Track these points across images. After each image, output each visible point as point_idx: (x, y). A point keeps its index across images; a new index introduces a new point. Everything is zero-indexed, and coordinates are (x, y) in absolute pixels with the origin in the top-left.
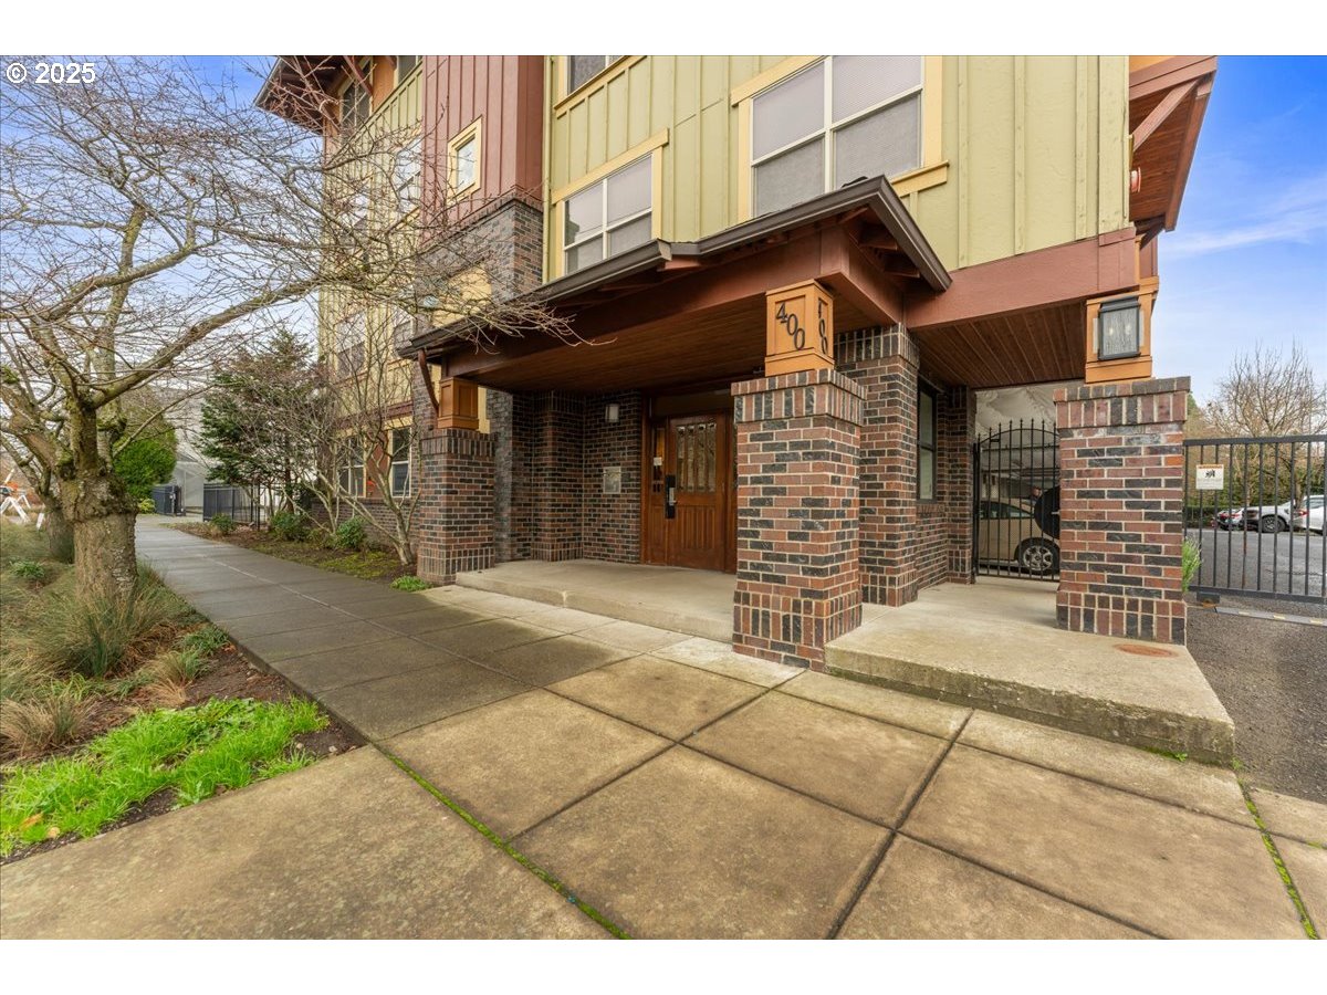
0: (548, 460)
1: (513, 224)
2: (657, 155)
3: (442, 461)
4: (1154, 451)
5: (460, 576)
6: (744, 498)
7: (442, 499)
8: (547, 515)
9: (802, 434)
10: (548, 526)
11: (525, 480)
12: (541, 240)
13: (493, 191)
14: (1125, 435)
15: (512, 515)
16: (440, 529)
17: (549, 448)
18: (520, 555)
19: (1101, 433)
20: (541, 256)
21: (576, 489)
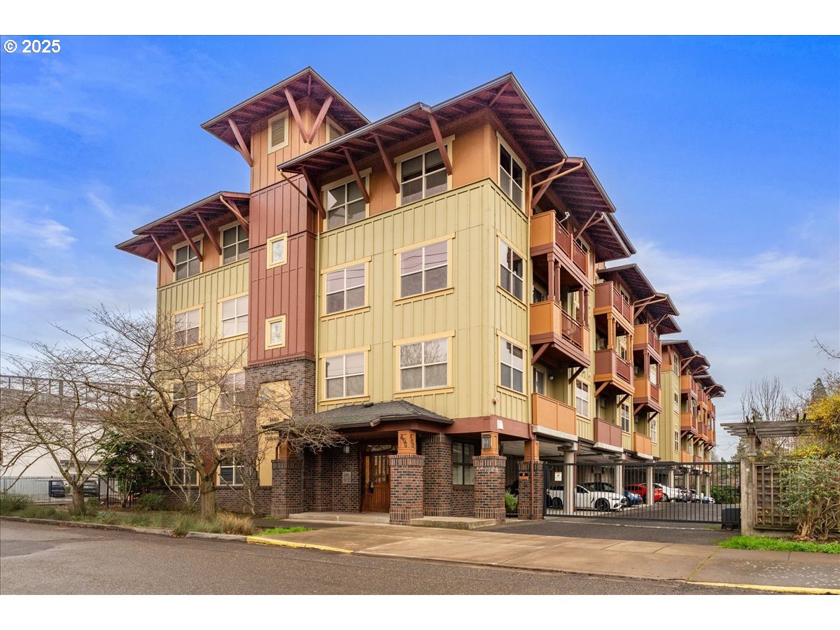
0: (319, 469)
1: (304, 369)
2: (366, 354)
3: (284, 471)
4: (491, 473)
5: (291, 515)
6: (392, 485)
7: (284, 486)
8: (319, 492)
9: (405, 469)
10: (319, 497)
11: (309, 477)
12: (315, 373)
13: (292, 351)
14: (486, 469)
15: (304, 492)
16: (283, 498)
17: (320, 464)
18: (307, 510)
19: (482, 468)
20: (315, 380)
21: (330, 482)
